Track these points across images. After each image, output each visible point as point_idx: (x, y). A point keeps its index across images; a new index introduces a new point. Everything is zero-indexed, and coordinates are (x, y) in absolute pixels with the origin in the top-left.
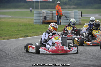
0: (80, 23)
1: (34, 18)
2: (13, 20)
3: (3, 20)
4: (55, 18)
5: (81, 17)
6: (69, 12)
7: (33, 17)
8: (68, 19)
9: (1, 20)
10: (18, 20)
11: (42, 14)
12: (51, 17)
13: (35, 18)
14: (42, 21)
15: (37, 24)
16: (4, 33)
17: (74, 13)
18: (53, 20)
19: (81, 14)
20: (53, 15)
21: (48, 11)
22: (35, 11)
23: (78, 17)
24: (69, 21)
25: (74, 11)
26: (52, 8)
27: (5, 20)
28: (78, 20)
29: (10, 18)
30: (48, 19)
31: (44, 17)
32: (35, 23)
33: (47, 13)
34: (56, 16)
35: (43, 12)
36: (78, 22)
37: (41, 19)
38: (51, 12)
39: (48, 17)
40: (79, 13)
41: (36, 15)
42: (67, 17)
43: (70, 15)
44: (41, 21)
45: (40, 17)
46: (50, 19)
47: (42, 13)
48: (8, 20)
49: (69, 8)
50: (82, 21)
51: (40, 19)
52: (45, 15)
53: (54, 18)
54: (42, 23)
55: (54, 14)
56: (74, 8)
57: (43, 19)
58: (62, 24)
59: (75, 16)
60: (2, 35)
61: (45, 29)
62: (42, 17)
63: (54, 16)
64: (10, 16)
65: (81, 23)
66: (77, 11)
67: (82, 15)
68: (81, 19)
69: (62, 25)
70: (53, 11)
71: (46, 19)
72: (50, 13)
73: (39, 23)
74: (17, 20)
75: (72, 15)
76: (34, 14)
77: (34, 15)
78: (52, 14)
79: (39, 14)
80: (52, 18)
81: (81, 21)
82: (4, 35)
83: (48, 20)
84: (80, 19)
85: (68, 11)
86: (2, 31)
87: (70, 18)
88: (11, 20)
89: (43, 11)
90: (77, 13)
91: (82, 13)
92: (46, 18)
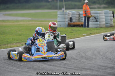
0: (111, 25)
1: (58, 20)
2: (34, 22)
3: (22, 23)
4: (83, 19)
5: (112, 17)
6: (99, 12)
7: (57, 18)
8: (97, 20)
9: (19, 23)
10: (40, 23)
11: (67, 16)
12: (77, 18)
13: (60, 21)
14: (67, 23)
15: (62, 27)
16: (23, 38)
17: (105, 13)
18: (80, 22)
19: (112, 14)
20: (79, 16)
21: (73, 11)
22: (59, 12)
23: (109, 18)
24: (98, 23)
25: (104, 11)
26: (79, 8)
27: (25, 23)
28: (110, 21)
29: (29, 21)
30: (74, 20)
31: (69, 19)
32: (59, 26)
33: (73, 14)
34: (83, 17)
35: (69, 13)
36: (109, 24)
37: (66, 22)
38: (78, 12)
39: (74, 19)
40: (110, 14)
41: (60, 17)
42: (97, 18)
43: (100, 16)
44: (65, 24)
45: (65, 18)
46: (77, 21)
47: (67, 14)
48: (28, 23)
49: (99, 8)
50: (114, 22)
51: (64, 22)
52: (71, 16)
53: (81, 19)
54: (67, 26)
55: (81, 15)
56: (104, 8)
57: (68, 20)
58: (90, 26)
59: (105, 17)
60: (21, 40)
61: (71, 32)
62: (67, 18)
63: (81, 17)
64: (30, 19)
65: (113, 25)
66: (109, 11)
67: (114, 15)
68: (113, 21)
69: (91, 28)
70: (80, 11)
71: (72, 21)
72: (76, 14)
73: (64, 26)
74: (38, 23)
75: (103, 16)
76: (58, 15)
77: (58, 17)
78: (79, 14)
79: (64, 15)
80: (79, 20)
81: (112, 23)
82: (22, 41)
83: (74, 22)
84: (111, 20)
85: (97, 11)
86: (21, 35)
87: (99, 19)
88: (30, 23)
89: (68, 11)
90: (108, 13)
91: (114, 13)
92: (72, 19)
